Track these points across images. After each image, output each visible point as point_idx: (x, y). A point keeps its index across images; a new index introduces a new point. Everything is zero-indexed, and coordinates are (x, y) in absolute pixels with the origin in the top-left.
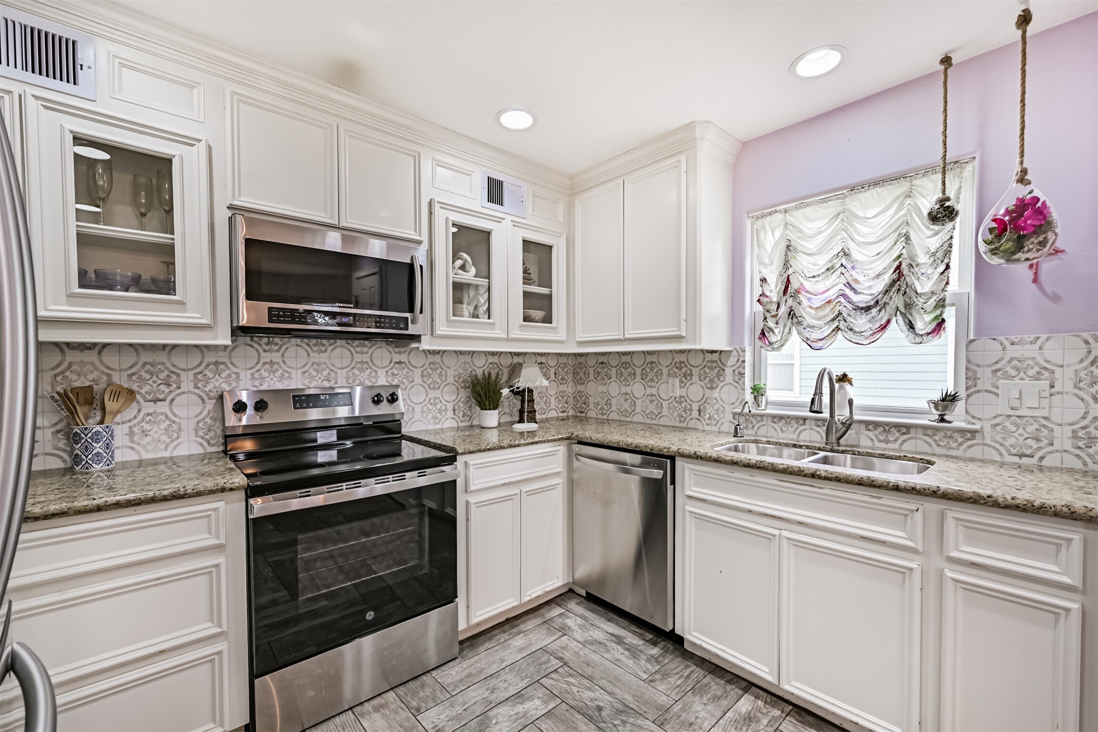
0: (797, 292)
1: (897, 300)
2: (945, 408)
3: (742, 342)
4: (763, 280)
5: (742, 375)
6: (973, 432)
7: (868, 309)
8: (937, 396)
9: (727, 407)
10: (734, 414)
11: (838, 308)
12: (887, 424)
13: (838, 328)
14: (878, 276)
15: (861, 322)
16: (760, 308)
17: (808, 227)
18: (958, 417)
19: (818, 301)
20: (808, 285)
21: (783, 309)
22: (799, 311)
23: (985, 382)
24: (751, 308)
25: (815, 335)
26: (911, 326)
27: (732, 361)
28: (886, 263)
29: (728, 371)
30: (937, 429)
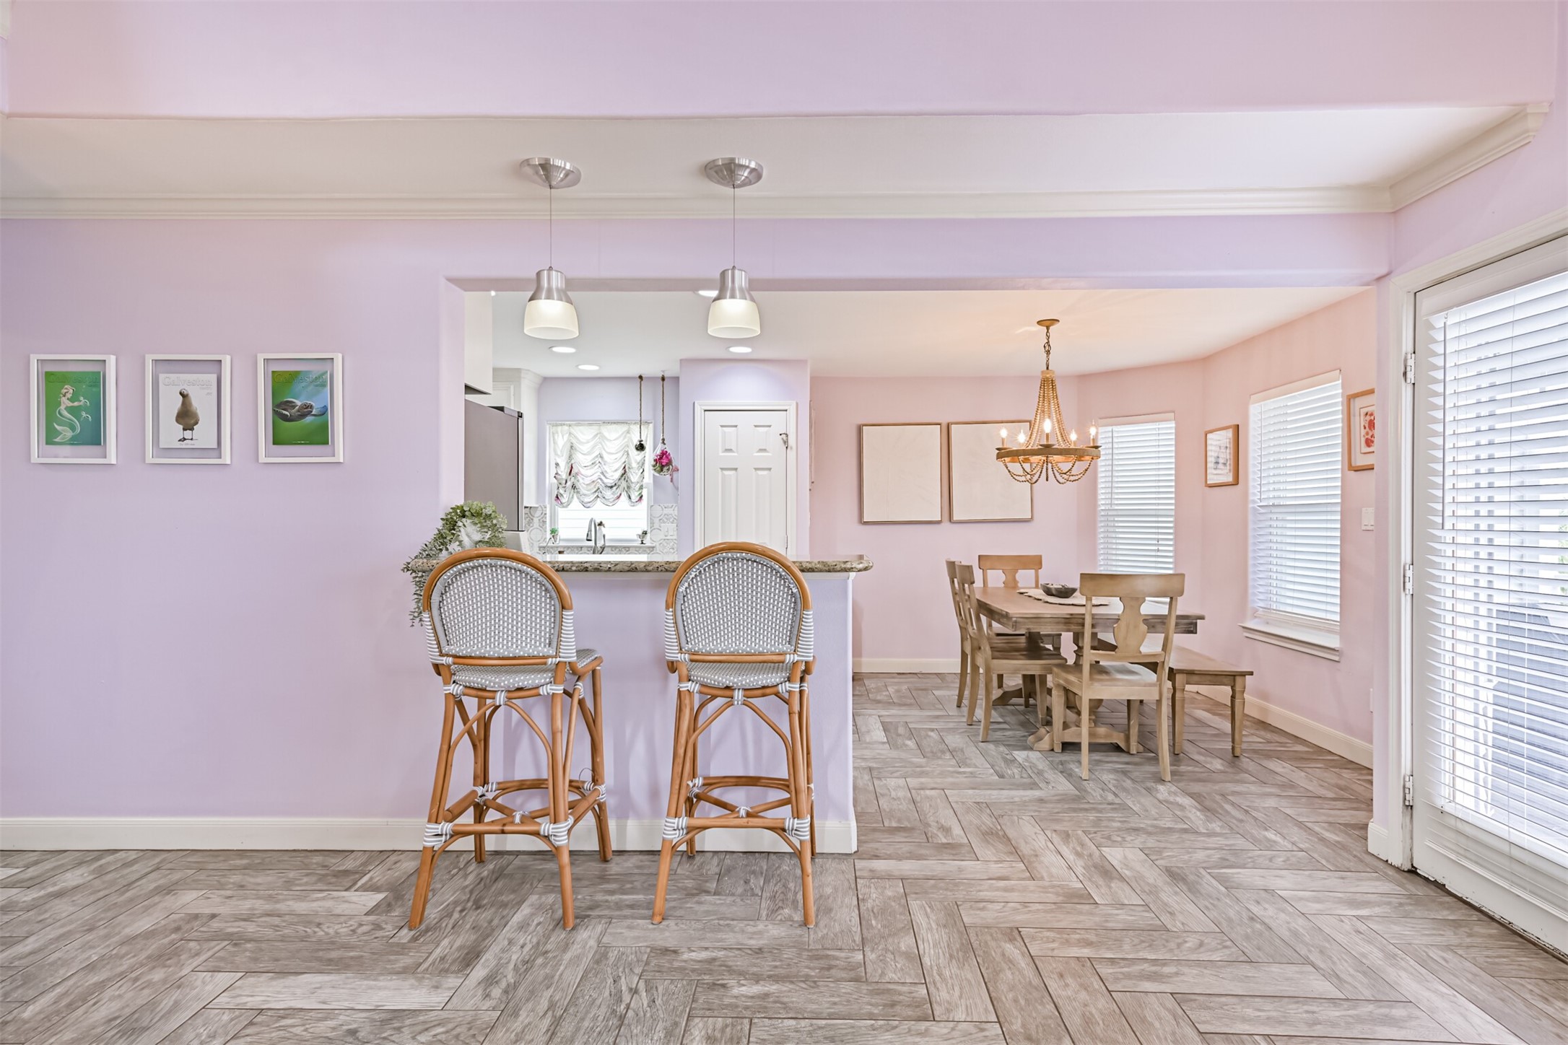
0: (577, 474)
1: (624, 484)
2: (643, 537)
3: (544, 502)
4: (557, 464)
5: (544, 522)
6: (653, 547)
7: (611, 487)
8: (640, 533)
9: (535, 543)
10: (540, 547)
11: (598, 485)
12: (620, 547)
13: (598, 497)
14: (616, 470)
15: (609, 494)
16: (555, 481)
17: (582, 437)
18: (648, 541)
19: (588, 481)
20: (583, 471)
21: (569, 484)
22: (578, 485)
23: (656, 526)
24: (550, 480)
25: (586, 500)
26: (630, 498)
27: (538, 513)
28: (619, 464)
29: (536, 520)
30: (640, 547)
